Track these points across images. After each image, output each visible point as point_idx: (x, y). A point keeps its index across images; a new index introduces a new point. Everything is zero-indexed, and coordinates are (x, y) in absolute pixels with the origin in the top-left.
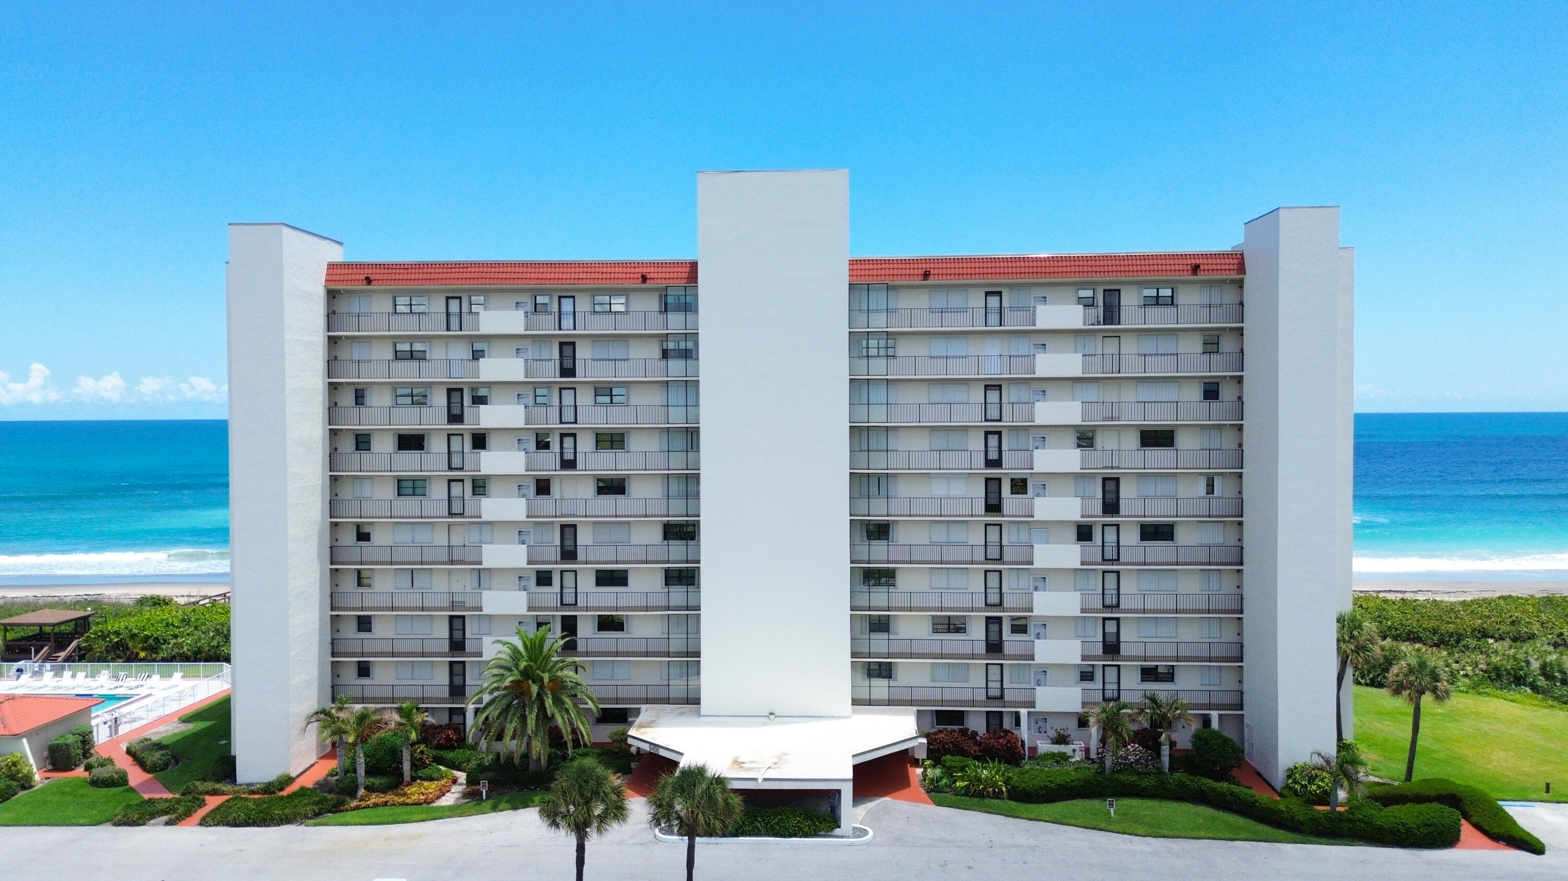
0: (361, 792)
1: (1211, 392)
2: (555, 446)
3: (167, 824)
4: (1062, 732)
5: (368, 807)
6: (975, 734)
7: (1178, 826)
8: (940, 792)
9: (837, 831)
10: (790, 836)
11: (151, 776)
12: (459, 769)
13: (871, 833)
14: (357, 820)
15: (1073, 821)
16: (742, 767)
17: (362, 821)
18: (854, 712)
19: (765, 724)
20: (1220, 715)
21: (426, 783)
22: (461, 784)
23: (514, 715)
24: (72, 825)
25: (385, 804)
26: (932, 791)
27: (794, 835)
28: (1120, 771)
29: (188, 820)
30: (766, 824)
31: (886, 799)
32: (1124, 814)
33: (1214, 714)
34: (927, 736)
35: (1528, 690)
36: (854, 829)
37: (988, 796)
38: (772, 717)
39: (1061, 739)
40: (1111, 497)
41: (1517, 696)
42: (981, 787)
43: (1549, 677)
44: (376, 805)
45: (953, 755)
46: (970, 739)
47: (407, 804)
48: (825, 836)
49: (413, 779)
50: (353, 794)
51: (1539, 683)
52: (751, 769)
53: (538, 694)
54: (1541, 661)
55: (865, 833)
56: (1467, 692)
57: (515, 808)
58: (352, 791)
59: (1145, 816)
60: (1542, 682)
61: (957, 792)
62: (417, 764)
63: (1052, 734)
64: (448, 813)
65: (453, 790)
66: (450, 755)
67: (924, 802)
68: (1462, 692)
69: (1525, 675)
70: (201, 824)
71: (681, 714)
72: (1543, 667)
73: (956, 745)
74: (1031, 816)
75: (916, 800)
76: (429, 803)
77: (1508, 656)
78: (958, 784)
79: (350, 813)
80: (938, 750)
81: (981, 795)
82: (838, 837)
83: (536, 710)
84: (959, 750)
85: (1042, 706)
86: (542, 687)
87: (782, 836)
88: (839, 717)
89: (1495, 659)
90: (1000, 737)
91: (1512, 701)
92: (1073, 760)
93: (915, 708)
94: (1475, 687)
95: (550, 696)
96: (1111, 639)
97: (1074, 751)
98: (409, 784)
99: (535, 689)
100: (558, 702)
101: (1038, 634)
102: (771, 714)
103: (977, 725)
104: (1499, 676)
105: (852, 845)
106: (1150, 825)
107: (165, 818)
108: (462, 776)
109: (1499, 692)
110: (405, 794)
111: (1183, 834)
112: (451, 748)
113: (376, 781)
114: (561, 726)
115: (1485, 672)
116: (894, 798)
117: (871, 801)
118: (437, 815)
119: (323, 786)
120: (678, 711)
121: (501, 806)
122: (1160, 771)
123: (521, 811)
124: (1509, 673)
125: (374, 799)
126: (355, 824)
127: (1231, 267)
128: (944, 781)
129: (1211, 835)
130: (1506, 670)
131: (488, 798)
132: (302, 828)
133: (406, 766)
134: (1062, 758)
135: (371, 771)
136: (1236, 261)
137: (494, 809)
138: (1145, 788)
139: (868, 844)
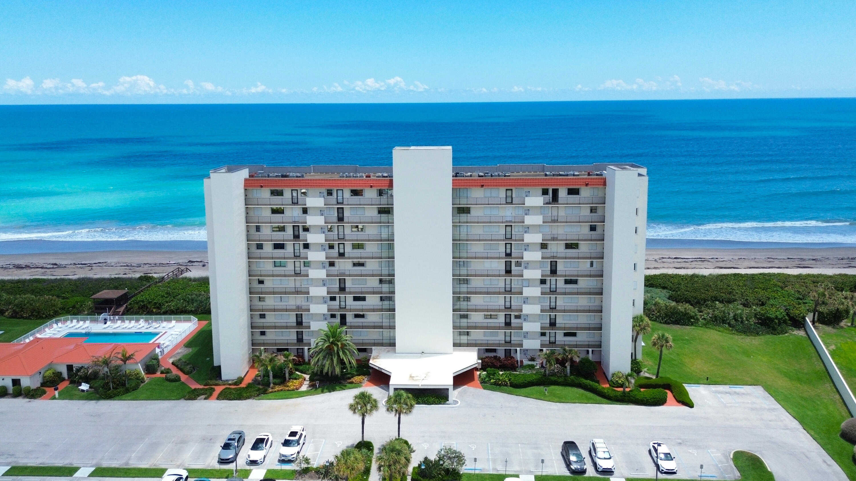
0: (272, 385)
1: (593, 228)
2: (336, 247)
3: (205, 399)
4: (532, 357)
5: (275, 391)
6: (500, 358)
7: (569, 398)
8: (485, 383)
9: (447, 402)
10: (431, 404)
11: (187, 376)
12: (305, 373)
13: (459, 402)
14: (274, 397)
15: (532, 396)
16: (413, 379)
17: (276, 398)
18: (454, 350)
19: (420, 357)
20: (592, 350)
21: (295, 381)
22: (307, 381)
23: (328, 358)
24: (169, 400)
25: (282, 390)
26: (482, 383)
27: (432, 404)
28: (551, 375)
29: (212, 397)
30: (422, 401)
31: (465, 387)
32: (551, 393)
33: (590, 350)
34: (482, 359)
35: (727, 325)
36: (454, 401)
37: (503, 385)
38: (423, 354)
39: (532, 359)
40: (554, 268)
41: (722, 329)
42: (500, 382)
43: (736, 320)
44: (278, 391)
45: (491, 368)
46: (497, 360)
47: (290, 390)
48: (444, 404)
49: (289, 379)
50: (268, 385)
51: (732, 323)
52: (416, 380)
53: (337, 350)
54: (734, 313)
55: (457, 402)
56: (702, 327)
57: (330, 392)
58: (267, 385)
59: (558, 393)
60: (733, 322)
61: (492, 384)
62: (291, 373)
63: (529, 357)
64: (305, 394)
65: (305, 384)
66: (301, 368)
67: (481, 388)
68: (700, 327)
69: (726, 319)
70: (218, 399)
71: (388, 351)
72: (734, 316)
73: (492, 363)
74: (517, 394)
75: (476, 387)
76: (297, 390)
77: (722, 311)
78: (492, 381)
79: (270, 394)
80: (485, 365)
81: (500, 385)
82: (447, 404)
83: (336, 356)
84: (493, 366)
85: (525, 347)
86: (338, 348)
87: (428, 405)
88: (448, 354)
89: (717, 312)
90: (509, 360)
91: (719, 331)
92: (537, 367)
93: (477, 348)
94: (705, 325)
95: (341, 351)
96: (553, 321)
97: (537, 364)
98: (289, 381)
99: (336, 349)
100: (344, 353)
101: (525, 319)
102: (423, 352)
103: (501, 354)
104: (716, 320)
105: (453, 407)
106: (559, 398)
107: (203, 397)
108: (307, 377)
109: (715, 327)
110: (288, 386)
111: (570, 401)
112: (301, 365)
113: (277, 381)
114: (346, 362)
115: (711, 318)
116: (469, 386)
117: (460, 387)
118: (302, 395)
119: (255, 382)
120: (387, 350)
121: (325, 391)
122: (566, 376)
123: (332, 393)
124: (720, 319)
125: (277, 388)
126: (273, 399)
127: (601, 183)
128: (487, 379)
129: (579, 402)
130: (719, 317)
131: (319, 387)
132: (254, 401)
133: (287, 375)
134: (532, 367)
135: (274, 377)
136: (603, 181)
137: (322, 392)
138: (560, 382)
139: (458, 407)
